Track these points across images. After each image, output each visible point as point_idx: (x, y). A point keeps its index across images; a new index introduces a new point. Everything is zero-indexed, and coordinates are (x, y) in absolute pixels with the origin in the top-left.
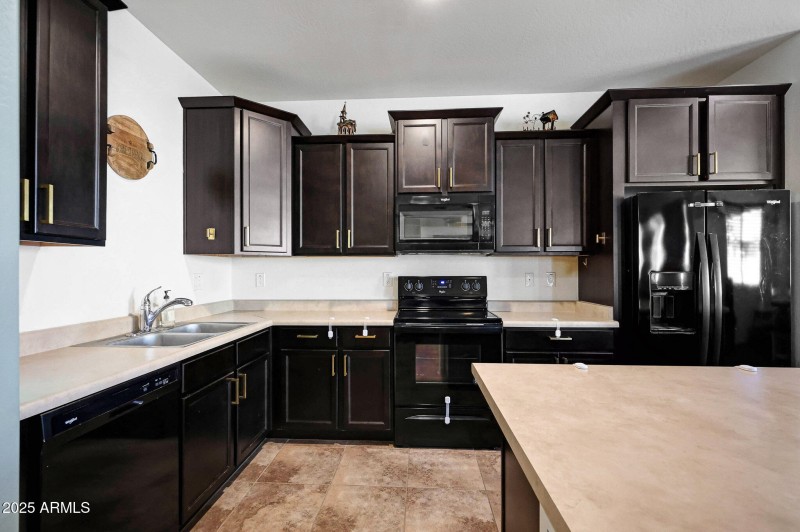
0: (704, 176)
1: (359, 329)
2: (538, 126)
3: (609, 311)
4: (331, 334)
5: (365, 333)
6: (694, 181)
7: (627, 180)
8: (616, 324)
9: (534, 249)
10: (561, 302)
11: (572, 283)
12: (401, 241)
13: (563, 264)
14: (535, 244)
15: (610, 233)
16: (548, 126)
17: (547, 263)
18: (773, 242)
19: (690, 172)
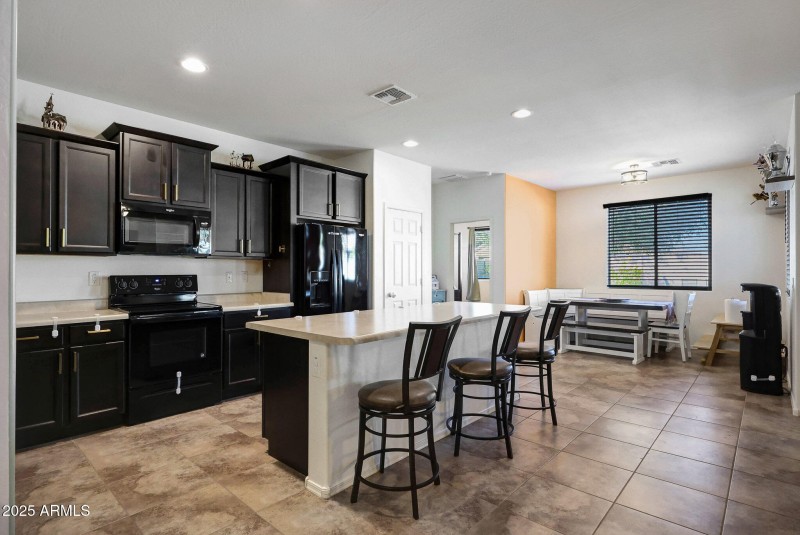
0: (334, 217)
1: (92, 325)
2: (239, 163)
3: (287, 296)
4: (55, 333)
5: (98, 329)
6: (329, 219)
7: (298, 214)
8: (292, 304)
9: (238, 254)
10: (252, 293)
11: (258, 280)
12: (128, 243)
13: (253, 266)
14: (238, 250)
15: (288, 247)
16: (247, 164)
17: (242, 265)
18: (361, 255)
19: (328, 214)
